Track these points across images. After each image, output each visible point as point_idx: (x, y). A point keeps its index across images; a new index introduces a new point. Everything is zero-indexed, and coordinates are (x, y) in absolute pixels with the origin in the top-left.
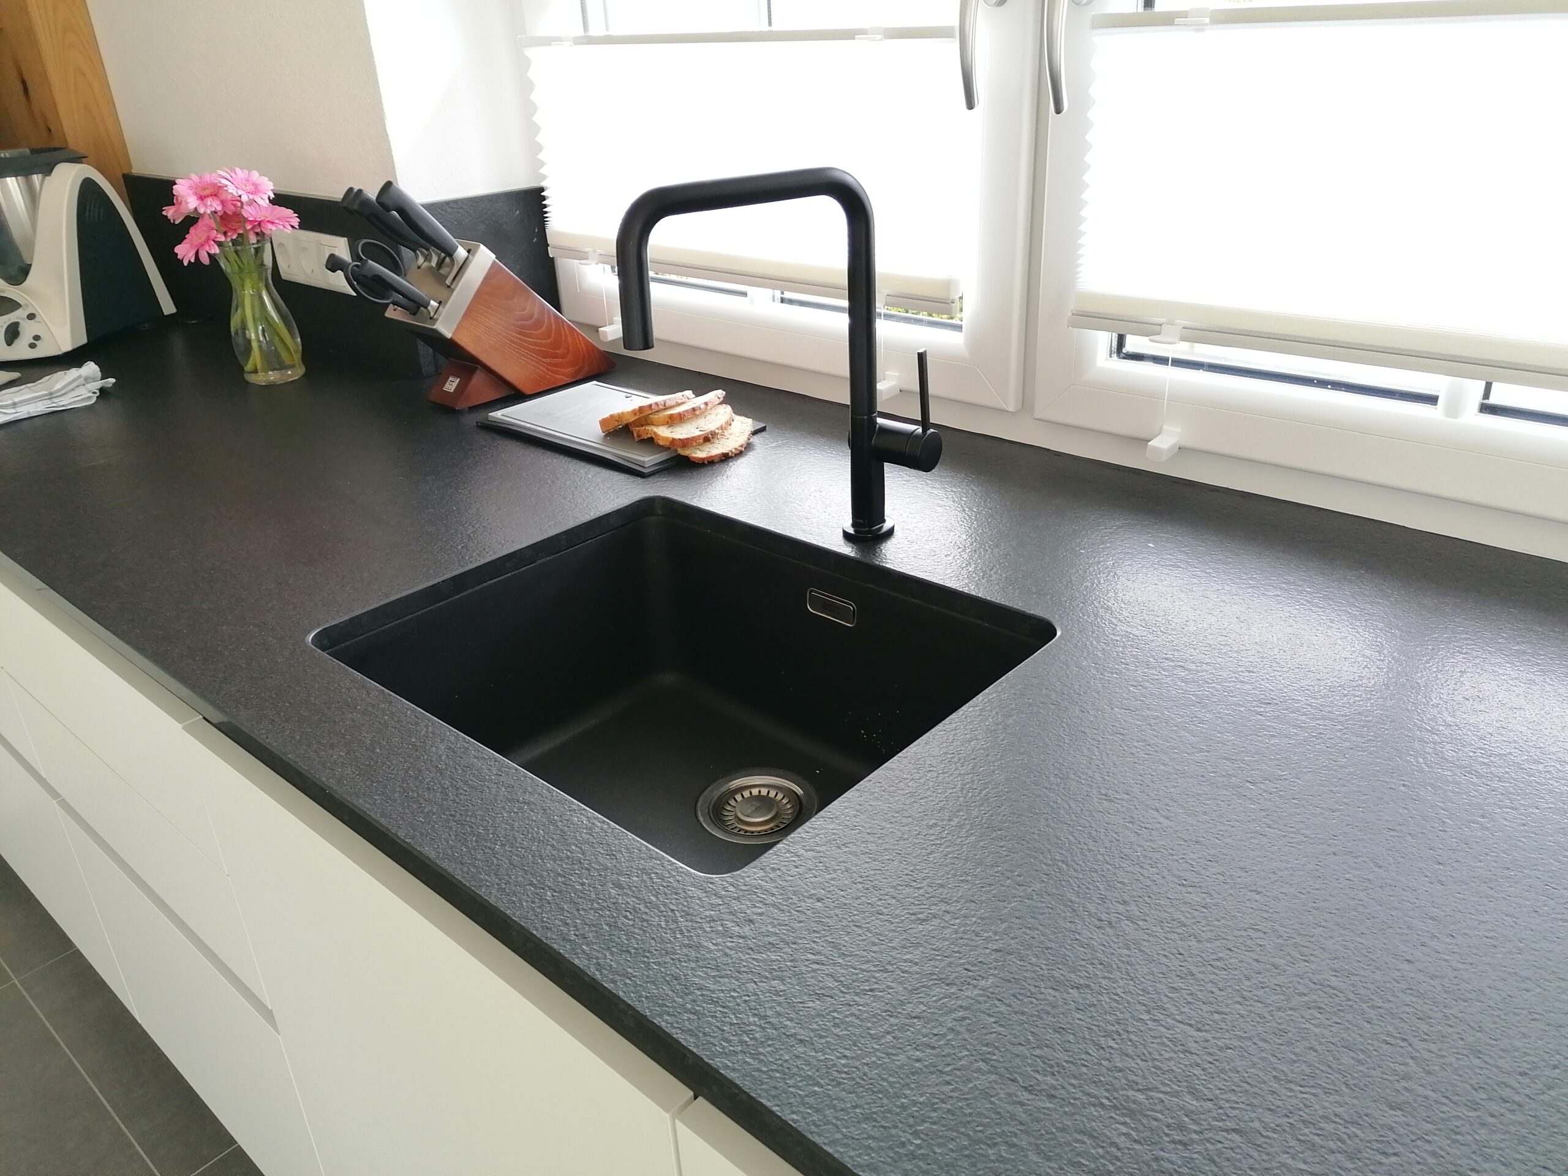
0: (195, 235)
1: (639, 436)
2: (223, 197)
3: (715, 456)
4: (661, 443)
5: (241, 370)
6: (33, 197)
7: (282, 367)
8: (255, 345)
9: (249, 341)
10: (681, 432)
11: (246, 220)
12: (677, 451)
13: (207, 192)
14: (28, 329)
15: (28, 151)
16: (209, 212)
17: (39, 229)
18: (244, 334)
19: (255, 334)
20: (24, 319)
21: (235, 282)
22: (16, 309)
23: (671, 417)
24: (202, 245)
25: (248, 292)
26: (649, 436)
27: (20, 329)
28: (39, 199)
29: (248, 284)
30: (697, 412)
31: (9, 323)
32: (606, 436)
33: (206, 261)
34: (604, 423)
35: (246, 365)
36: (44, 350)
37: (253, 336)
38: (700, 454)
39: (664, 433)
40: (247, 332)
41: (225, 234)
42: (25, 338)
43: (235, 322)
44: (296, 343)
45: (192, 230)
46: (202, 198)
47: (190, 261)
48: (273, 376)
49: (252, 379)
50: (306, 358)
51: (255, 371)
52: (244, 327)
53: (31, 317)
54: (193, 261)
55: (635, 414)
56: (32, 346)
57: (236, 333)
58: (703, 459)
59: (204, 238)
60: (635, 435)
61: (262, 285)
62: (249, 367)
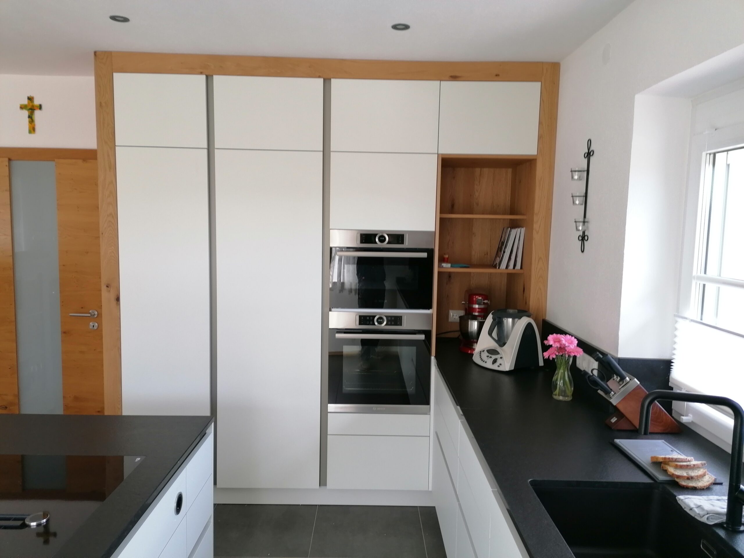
0: (550, 350)
1: (663, 467)
2: (561, 343)
3: (690, 486)
4: (669, 473)
5: (552, 393)
6: (513, 324)
7: (564, 396)
8: (558, 386)
9: (557, 384)
10: (678, 473)
11: (566, 350)
12: (674, 478)
13: (557, 340)
14: (499, 361)
15: (517, 311)
16: (555, 346)
17: (513, 331)
18: (556, 382)
19: (560, 383)
20: (499, 358)
21: (558, 366)
22: (497, 355)
23: (677, 465)
24: (551, 354)
25: (561, 371)
26: (666, 469)
27: (497, 361)
28: (515, 325)
29: (562, 368)
30: (689, 467)
31: (495, 358)
32: (652, 463)
33: (551, 359)
34: (652, 458)
35: (554, 392)
36: (501, 369)
37: (558, 383)
38: (683, 483)
39: (671, 470)
40: (557, 381)
41: (559, 353)
42: (497, 364)
43: (554, 378)
44: (571, 389)
45: (550, 349)
46: (555, 342)
47: (546, 358)
48: (561, 398)
49: (555, 397)
50: (573, 395)
51: (556, 395)
52: (557, 380)
53: (501, 358)
54: (547, 358)
55: (663, 459)
56: (499, 366)
57: (554, 381)
58: (684, 486)
59: (553, 352)
60: (662, 466)
61: (566, 369)
62: (554, 393)
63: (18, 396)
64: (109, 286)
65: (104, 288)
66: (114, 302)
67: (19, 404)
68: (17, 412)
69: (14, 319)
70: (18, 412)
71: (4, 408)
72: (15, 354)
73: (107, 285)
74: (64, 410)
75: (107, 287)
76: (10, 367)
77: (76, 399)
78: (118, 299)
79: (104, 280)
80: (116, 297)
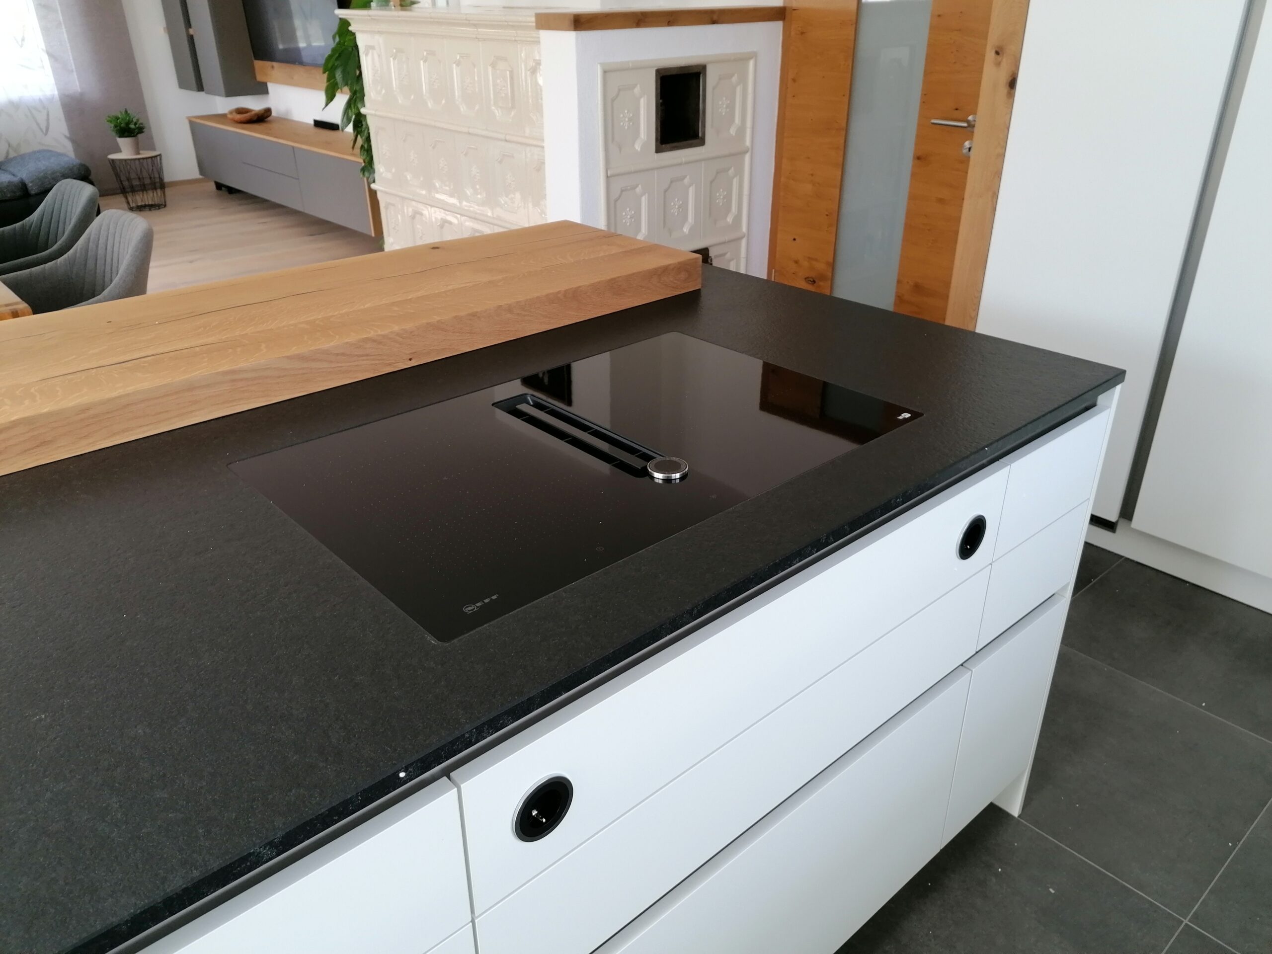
63: (833, 265)
64: (1000, 53)
65: (990, 55)
66: (1003, 89)
67: (832, 279)
68: (827, 292)
69: (844, 125)
70: (829, 292)
71: (810, 281)
72: (838, 190)
73: (997, 49)
74: (895, 304)
75: (997, 53)
76: (827, 213)
77: (918, 288)
78: (1012, 84)
79: (993, 38)
80: (1010, 79)
